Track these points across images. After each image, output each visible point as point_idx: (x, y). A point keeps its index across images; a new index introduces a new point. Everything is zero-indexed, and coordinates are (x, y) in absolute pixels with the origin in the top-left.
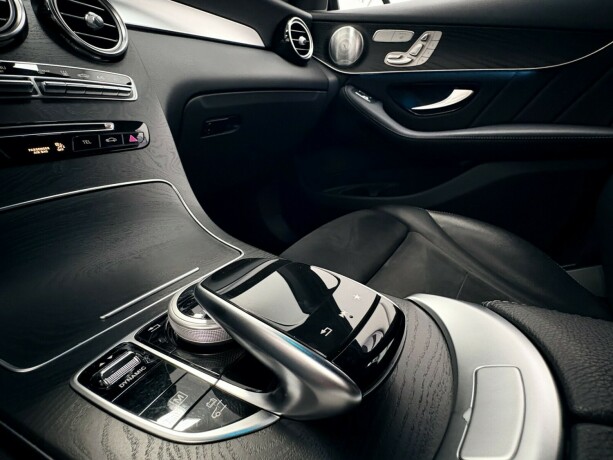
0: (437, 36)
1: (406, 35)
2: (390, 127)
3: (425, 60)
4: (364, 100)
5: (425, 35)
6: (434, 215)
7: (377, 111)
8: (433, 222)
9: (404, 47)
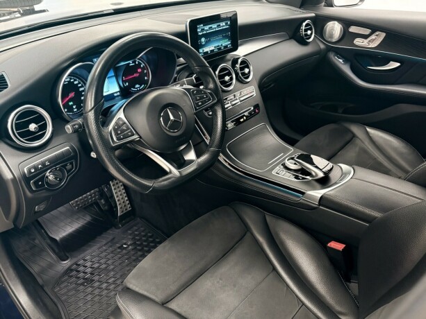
0: (383, 35)
1: (367, 31)
2: (353, 79)
3: (376, 45)
4: (339, 62)
5: (377, 33)
6: (368, 129)
7: (346, 69)
8: (367, 133)
9: (365, 37)
